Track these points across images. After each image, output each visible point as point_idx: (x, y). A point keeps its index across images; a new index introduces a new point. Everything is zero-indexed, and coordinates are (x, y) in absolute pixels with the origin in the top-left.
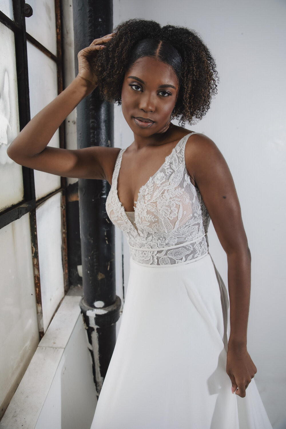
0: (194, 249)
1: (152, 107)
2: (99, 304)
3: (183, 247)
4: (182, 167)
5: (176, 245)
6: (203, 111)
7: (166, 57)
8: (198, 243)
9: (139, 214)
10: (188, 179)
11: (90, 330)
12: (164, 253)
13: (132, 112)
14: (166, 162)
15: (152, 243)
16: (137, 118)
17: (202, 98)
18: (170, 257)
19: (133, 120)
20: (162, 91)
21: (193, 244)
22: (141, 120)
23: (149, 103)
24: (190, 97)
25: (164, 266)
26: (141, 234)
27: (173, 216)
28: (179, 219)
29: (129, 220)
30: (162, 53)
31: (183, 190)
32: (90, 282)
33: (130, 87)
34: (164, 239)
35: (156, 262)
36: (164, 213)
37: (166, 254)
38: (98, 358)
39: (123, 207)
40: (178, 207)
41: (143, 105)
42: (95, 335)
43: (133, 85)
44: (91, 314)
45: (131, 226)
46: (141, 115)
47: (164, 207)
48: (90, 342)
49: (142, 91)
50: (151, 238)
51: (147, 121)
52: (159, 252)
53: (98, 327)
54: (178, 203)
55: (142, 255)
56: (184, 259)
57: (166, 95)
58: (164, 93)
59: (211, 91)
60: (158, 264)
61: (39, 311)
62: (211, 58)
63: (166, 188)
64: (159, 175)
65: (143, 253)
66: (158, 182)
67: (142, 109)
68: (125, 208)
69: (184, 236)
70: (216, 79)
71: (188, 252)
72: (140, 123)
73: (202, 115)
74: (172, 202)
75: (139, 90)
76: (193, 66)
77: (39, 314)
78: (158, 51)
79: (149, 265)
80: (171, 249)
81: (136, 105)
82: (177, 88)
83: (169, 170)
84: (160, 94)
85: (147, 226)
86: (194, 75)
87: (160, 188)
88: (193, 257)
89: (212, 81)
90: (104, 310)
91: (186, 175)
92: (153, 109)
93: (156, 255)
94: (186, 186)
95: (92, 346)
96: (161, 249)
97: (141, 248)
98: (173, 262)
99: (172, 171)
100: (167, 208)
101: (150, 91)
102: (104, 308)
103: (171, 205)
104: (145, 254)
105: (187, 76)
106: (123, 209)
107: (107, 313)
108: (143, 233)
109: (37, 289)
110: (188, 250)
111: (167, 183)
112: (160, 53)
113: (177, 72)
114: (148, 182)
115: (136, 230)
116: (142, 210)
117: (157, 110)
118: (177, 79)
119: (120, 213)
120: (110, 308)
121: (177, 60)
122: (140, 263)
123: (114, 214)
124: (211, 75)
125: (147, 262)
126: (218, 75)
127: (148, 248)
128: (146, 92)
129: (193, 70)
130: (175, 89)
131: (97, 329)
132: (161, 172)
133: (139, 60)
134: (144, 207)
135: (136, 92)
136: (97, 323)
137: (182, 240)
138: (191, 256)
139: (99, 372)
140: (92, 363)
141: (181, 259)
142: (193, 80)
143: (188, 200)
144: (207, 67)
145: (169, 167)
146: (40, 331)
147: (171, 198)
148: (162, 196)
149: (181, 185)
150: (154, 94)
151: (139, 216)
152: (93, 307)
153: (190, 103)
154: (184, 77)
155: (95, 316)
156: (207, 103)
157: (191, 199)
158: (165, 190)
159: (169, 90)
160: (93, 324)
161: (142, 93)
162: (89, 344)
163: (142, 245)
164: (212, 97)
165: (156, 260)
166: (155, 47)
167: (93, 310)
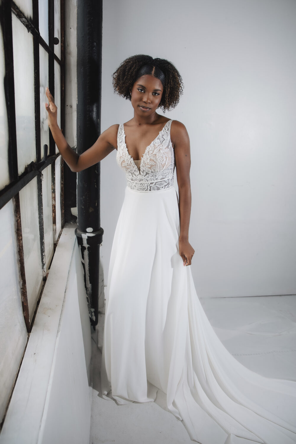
0: (169, 182)
1: (150, 101)
2: (89, 230)
3: (164, 181)
4: (169, 138)
5: (161, 179)
6: (175, 104)
7: (157, 75)
8: (170, 179)
9: (144, 161)
10: (171, 144)
11: (83, 249)
12: (154, 184)
13: (138, 103)
14: (160, 134)
15: (148, 178)
16: (141, 106)
17: (175, 97)
18: (157, 186)
19: (139, 107)
20: (155, 93)
21: (168, 180)
22: (143, 107)
23: (148, 99)
24: (169, 96)
25: (153, 191)
26: (142, 173)
27: (163, 163)
28: (166, 164)
29: (135, 165)
30: (155, 73)
31: (169, 149)
32: (84, 214)
33: (138, 90)
34: (155, 176)
35: (149, 189)
36: (160, 161)
37: (155, 185)
38: (88, 269)
39: (132, 158)
40: (166, 158)
41: (145, 99)
42: (86, 253)
43: (140, 89)
44: (85, 236)
45: (136, 169)
46: (144, 105)
47: (160, 157)
48: (83, 257)
49: (144, 92)
50: (148, 175)
51: (146, 108)
52: (152, 183)
53: (89, 246)
54: (166, 156)
55: (140, 186)
56: (164, 187)
57: (157, 95)
58: (156, 93)
59: (180, 93)
60: (150, 190)
61: (54, 229)
62: (180, 76)
63: (161, 148)
64: (156, 141)
65: (141, 185)
66: (157, 145)
67: (144, 102)
68: (133, 158)
69: (165, 175)
70: (182, 87)
71: (166, 184)
72: (143, 109)
73: (175, 106)
74: (164, 155)
75: (143, 91)
76: (170, 80)
77: (54, 231)
78: (153, 72)
79: (144, 191)
80: (158, 182)
81: (141, 99)
82: (162, 91)
83: (162, 139)
84: (154, 94)
85: (149, 168)
86: (171, 84)
87: (158, 148)
88: (168, 187)
89: (180, 88)
90: (93, 234)
91: (170, 142)
92: (150, 102)
93: (149, 185)
94: (170, 148)
95: (84, 261)
96: (153, 182)
97: (140, 181)
98: (158, 189)
99: (163, 139)
100: (161, 158)
101: (149, 92)
102: (92, 232)
103: (163, 157)
104: (142, 185)
105: (168, 85)
106: (132, 159)
107: (95, 235)
108: (143, 173)
109: (54, 214)
110: (166, 182)
111: (161, 145)
112: (154, 73)
113: (162, 83)
114: (151, 144)
115: (139, 172)
116: (147, 159)
117: (152, 102)
118: (162, 87)
119: (129, 161)
120: (97, 233)
121: (162, 76)
122: (138, 190)
123: (125, 162)
124: (180, 84)
125: (143, 189)
126: (183, 85)
127: (145, 181)
128: (147, 93)
129: (171, 82)
130: (162, 92)
131: (88, 247)
132: (158, 139)
133: (143, 76)
134: (148, 157)
135: (141, 92)
136: (88, 243)
137: (164, 177)
138: (167, 186)
139: (89, 280)
140: (84, 273)
141: (163, 187)
142: (171, 87)
143: (170, 155)
144: (178, 80)
145: (162, 137)
146: (55, 243)
147: (163, 153)
148: (159, 152)
149: (168, 147)
150: (151, 94)
151: (144, 162)
152: (86, 232)
153: (168, 99)
154: (166, 85)
155: (87, 238)
156: (177, 99)
157: (171, 155)
158: (160, 149)
159: (159, 92)
160: (85, 244)
161: (144, 94)
162: (82, 259)
163: (141, 180)
164: (180, 96)
165: (149, 188)
166: (152, 70)
167: (85, 234)
